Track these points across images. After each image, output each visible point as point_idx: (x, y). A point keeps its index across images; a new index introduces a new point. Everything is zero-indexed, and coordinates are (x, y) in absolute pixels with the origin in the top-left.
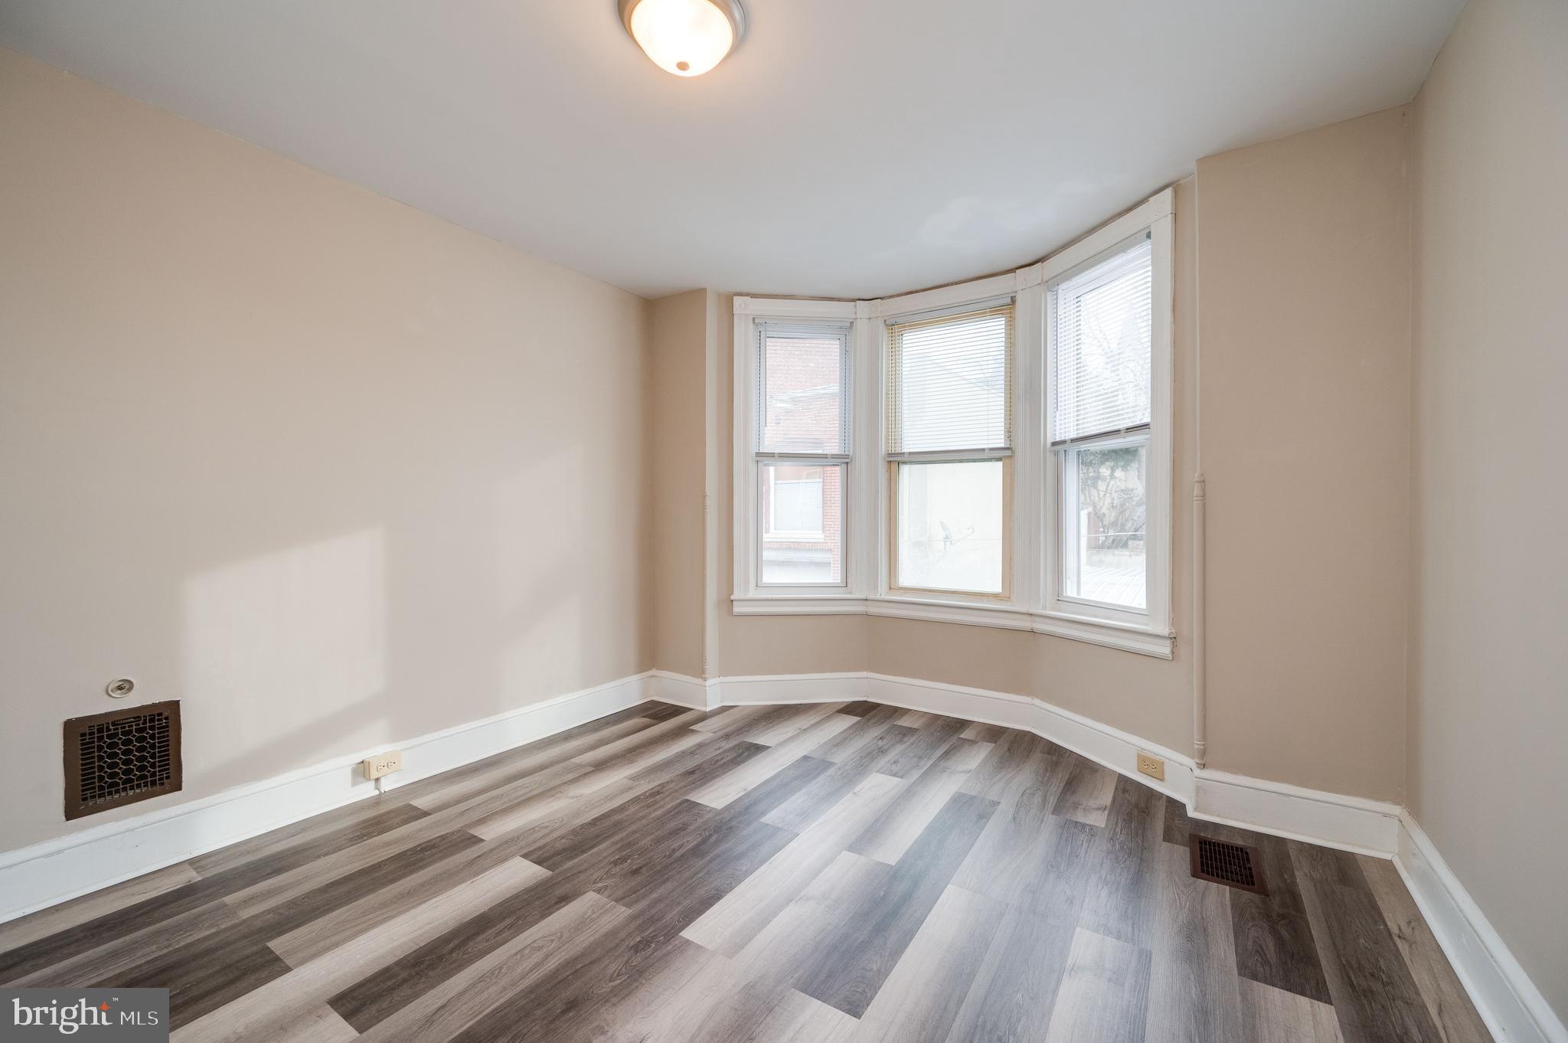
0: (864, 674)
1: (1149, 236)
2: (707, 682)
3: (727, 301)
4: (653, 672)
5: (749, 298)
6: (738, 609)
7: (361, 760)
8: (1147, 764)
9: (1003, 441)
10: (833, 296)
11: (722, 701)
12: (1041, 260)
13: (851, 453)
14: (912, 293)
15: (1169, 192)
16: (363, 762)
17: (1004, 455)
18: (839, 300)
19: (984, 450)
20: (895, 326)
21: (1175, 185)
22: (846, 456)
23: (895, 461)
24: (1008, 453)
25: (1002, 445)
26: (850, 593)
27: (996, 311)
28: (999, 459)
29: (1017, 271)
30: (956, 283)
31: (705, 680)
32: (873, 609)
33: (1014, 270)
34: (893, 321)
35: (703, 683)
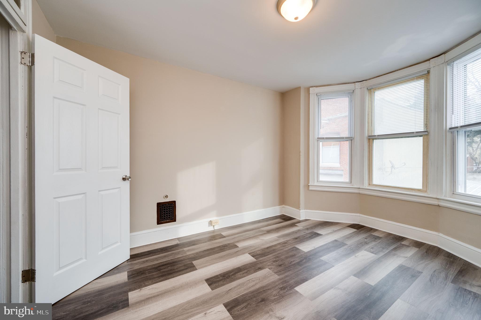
0: (358, 214)
2: (301, 211)
3: (308, 90)
4: (283, 206)
5: (315, 87)
6: (311, 188)
7: (211, 220)
9: (423, 129)
11: (305, 218)
12: (444, 53)
13: (353, 136)
14: (379, 76)
18: (348, 83)
19: (413, 133)
20: (371, 90)
22: (352, 138)
23: (372, 138)
24: (426, 133)
25: (423, 130)
26: (353, 185)
28: (421, 136)
29: (430, 60)
30: (400, 70)
32: (362, 192)
33: (429, 60)
34: (371, 88)
35: (299, 211)
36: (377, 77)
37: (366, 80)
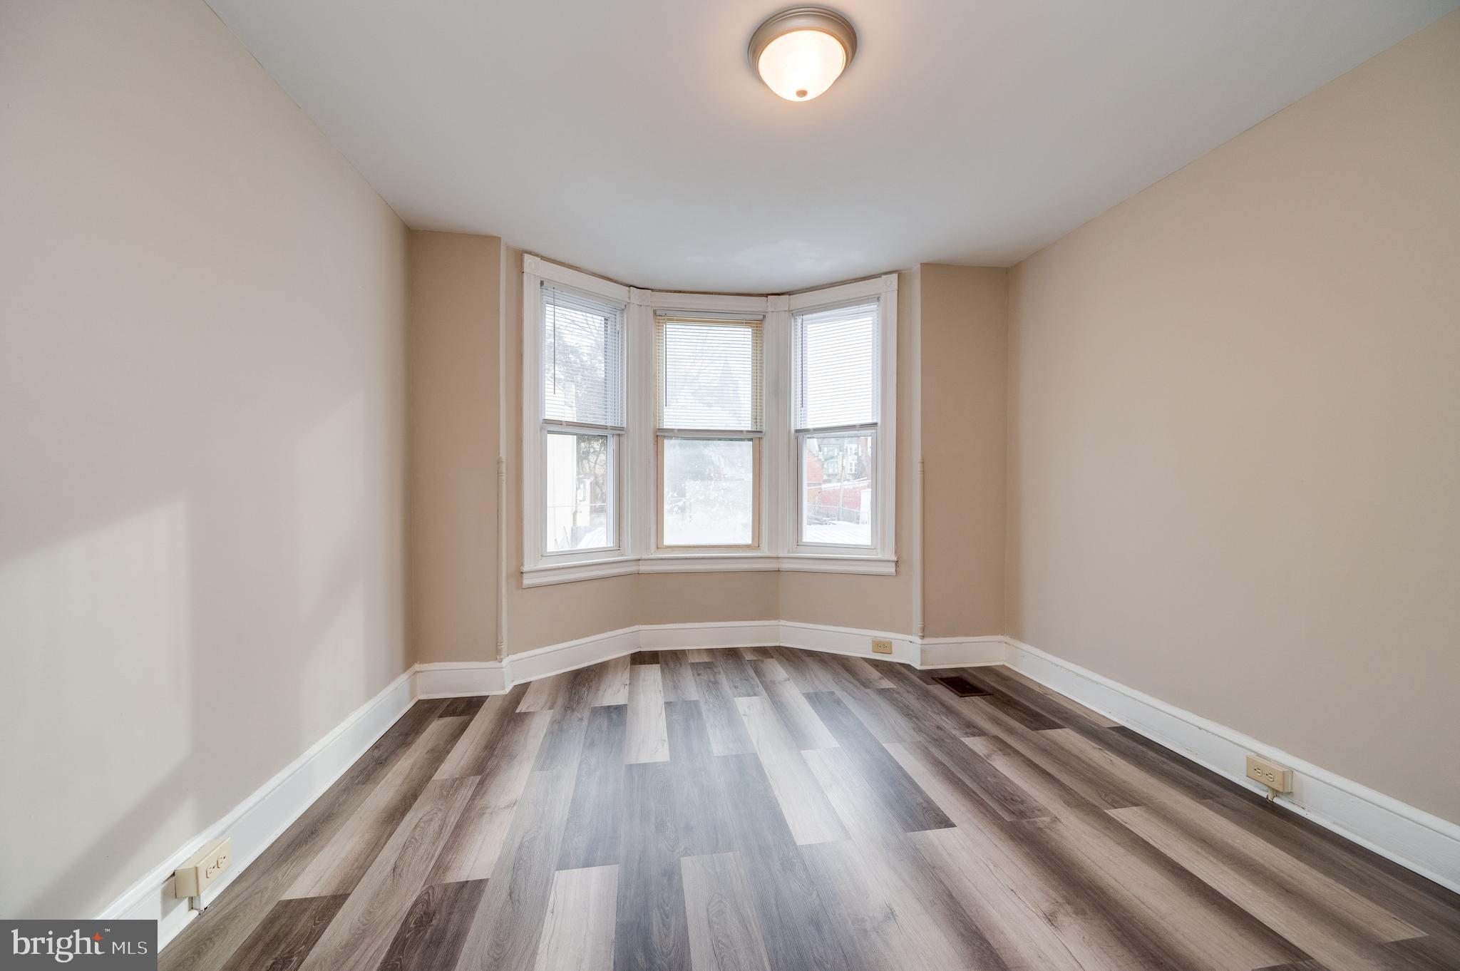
0: (636, 628)
1: (878, 299)
2: (503, 663)
3: (519, 255)
4: (417, 667)
5: (539, 259)
6: (528, 581)
7: (172, 873)
8: (880, 646)
9: (750, 425)
10: (612, 278)
11: (512, 681)
12: (789, 293)
13: (625, 426)
14: (680, 292)
15: (895, 276)
16: (174, 874)
17: (755, 436)
18: (616, 282)
19: (742, 431)
20: (660, 316)
21: (902, 275)
22: (622, 429)
23: (661, 435)
24: (758, 435)
25: (750, 429)
26: (622, 555)
27: (747, 323)
28: (751, 440)
29: (769, 297)
30: (720, 294)
31: (501, 661)
32: (644, 568)
33: (767, 295)
34: (663, 313)
35: (498, 665)
36: (675, 292)
37: (652, 290)
